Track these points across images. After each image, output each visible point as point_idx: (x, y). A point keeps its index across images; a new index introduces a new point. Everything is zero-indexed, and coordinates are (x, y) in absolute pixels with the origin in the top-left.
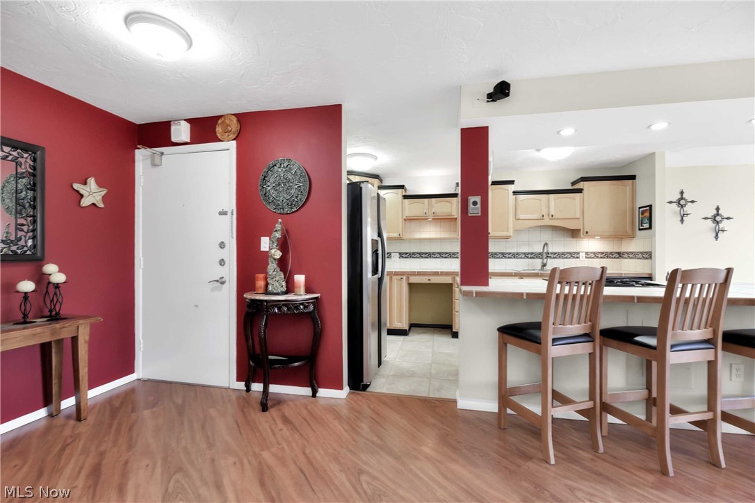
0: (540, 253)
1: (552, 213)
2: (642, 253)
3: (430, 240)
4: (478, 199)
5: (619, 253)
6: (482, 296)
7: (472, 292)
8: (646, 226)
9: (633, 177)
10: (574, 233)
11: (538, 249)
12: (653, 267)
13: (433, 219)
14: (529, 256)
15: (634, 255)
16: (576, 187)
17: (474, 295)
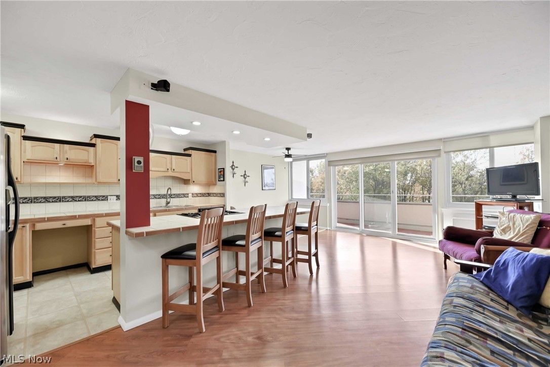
0: (164, 195)
1: (174, 168)
2: (220, 194)
3: (60, 185)
4: (141, 159)
5: (208, 194)
6: (151, 235)
7: (143, 233)
8: (222, 179)
9: (215, 152)
10: (186, 182)
11: (164, 192)
12: (225, 201)
13: (65, 164)
14: (157, 197)
15: (216, 195)
16: (187, 152)
17: (145, 235)
